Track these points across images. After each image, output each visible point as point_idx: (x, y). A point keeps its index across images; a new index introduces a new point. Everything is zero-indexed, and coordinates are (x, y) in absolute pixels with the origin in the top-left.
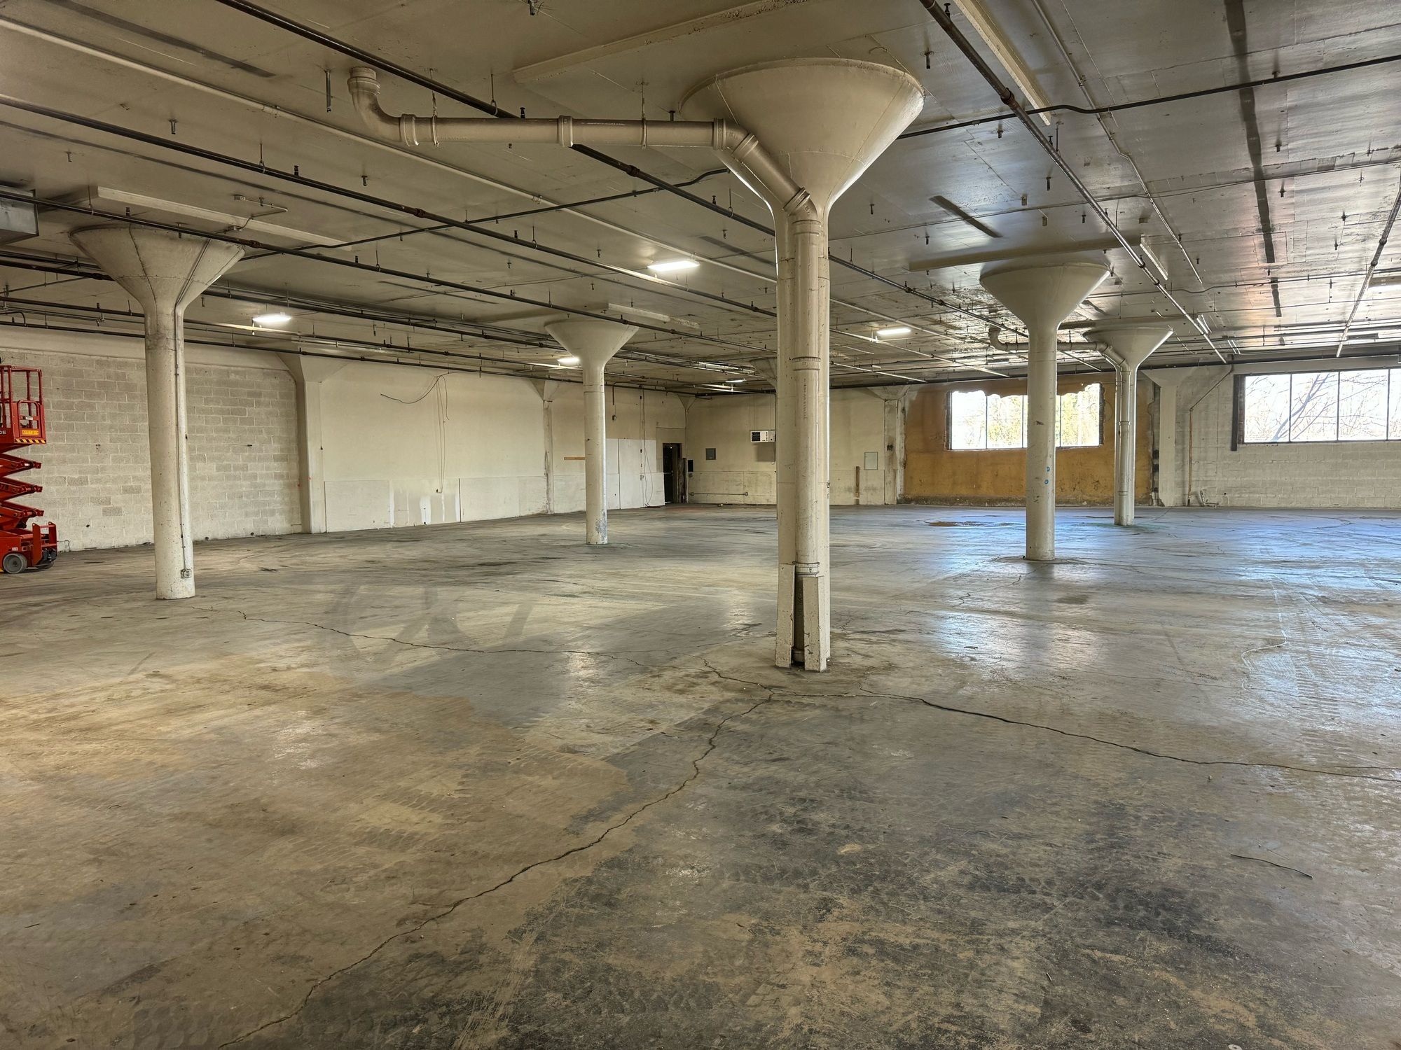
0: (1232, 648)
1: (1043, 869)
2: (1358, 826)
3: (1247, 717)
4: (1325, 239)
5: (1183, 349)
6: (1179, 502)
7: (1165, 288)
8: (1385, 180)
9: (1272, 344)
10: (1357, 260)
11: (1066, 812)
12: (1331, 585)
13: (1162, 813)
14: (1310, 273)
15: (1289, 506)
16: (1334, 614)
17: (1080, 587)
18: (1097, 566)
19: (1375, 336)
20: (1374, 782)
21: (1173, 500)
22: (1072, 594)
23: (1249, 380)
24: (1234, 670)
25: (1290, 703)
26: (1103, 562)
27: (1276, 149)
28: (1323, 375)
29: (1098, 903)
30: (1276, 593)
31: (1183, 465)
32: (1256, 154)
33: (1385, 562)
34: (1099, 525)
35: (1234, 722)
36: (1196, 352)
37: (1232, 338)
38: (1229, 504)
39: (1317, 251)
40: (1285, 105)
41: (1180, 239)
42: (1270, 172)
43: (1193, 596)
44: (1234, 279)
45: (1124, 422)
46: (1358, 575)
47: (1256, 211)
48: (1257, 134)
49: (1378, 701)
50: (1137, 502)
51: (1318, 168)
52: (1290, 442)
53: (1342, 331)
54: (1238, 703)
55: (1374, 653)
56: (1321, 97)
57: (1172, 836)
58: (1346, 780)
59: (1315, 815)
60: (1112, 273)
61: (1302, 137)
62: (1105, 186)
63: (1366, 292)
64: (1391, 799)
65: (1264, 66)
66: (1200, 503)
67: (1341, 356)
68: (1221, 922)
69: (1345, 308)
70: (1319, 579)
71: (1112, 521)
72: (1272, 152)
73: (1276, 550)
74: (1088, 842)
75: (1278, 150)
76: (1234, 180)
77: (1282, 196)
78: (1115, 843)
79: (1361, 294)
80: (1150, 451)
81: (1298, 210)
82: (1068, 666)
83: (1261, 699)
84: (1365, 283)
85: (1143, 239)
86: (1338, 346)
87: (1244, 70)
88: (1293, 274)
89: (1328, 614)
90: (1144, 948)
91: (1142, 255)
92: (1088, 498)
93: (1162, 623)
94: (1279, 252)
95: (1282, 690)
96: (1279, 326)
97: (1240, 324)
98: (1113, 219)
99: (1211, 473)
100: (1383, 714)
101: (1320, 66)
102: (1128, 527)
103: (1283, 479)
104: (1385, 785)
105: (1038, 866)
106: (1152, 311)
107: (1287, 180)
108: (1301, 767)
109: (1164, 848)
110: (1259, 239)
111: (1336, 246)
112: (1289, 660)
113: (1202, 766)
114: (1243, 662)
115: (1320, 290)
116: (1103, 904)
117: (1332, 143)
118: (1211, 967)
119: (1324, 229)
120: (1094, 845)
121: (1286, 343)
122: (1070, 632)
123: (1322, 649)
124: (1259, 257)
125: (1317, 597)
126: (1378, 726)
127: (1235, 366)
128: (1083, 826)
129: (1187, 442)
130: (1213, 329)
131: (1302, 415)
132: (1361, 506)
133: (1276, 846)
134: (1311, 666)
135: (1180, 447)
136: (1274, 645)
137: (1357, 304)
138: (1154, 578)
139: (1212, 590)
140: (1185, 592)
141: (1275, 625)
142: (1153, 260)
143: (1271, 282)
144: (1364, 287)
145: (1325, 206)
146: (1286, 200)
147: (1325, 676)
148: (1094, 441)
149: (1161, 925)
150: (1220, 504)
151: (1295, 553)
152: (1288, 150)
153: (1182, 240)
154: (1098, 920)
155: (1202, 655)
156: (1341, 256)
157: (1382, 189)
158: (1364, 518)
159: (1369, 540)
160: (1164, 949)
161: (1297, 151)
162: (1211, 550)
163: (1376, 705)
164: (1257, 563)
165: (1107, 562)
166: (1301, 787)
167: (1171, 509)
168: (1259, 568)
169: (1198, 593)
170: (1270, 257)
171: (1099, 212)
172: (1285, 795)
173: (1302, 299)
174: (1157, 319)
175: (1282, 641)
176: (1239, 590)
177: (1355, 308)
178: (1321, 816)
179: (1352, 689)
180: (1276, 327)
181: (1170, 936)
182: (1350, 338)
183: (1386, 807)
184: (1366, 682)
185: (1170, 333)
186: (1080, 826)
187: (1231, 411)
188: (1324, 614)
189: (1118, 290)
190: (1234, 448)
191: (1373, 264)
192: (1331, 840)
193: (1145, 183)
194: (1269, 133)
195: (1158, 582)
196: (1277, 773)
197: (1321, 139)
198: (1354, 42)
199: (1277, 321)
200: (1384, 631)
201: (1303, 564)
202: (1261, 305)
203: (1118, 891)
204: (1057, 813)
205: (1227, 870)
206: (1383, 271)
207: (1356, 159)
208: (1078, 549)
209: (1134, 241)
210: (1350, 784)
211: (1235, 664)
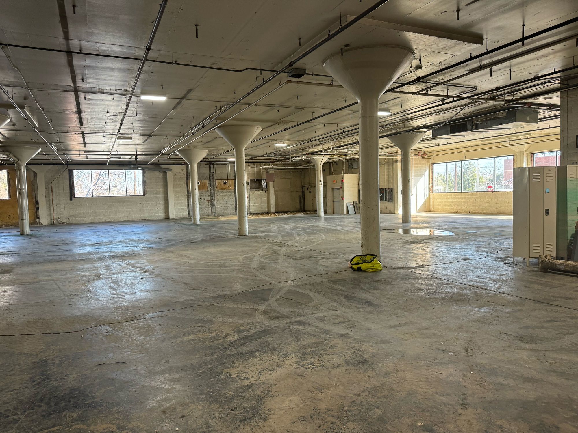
0: (82, 281)
1: (11, 403)
2: (139, 338)
3: (93, 308)
4: (101, 119)
5: (46, 157)
6: (50, 223)
7: (37, 130)
8: (121, 101)
9: (83, 158)
10: (112, 129)
11: (18, 372)
12: (114, 251)
13: (64, 357)
14: (97, 132)
15: (94, 222)
16: (117, 262)
17: (8, 266)
18: (15, 255)
19: (120, 158)
20: (141, 320)
21: (46, 222)
22: (4, 269)
23: (75, 172)
24: (84, 290)
25: (108, 298)
26: (18, 252)
27: (82, 81)
28: (103, 171)
29: (41, 408)
30: (95, 256)
31: (50, 207)
32: (74, 81)
33: (131, 240)
34: (12, 236)
35: (88, 311)
36: (52, 159)
37: (67, 154)
38: (71, 222)
39: (99, 123)
40: (85, 64)
41: (43, 110)
42: (80, 89)
43: (62, 262)
44: (67, 130)
45: (21, 188)
46: (123, 246)
47: (75, 104)
48: (74, 73)
49: (137, 291)
50: (30, 224)
51: (98, 92)
52: (93, 197)
53: (109, 155)
54: (88, 303)
55: (133, 273)
56: (98, 65)
57: (70, 366)
58: (132, 322)
59: (124, 339)
60: (11, 120)
61: (92, 78)
62: (5, 80)
63: (116, 141)
64: (147, 325)
65: (76, 46)
66: (59, 223)
67: (109, 164)
68: (97, 394)
69: (109, 146)
70: (110, 249)
71: (19, 233)
72: (81, 82)
73: (92, 239)
74: (32, 382)
75: (83, 81)
76: (66, 90)
77: (85, 100)
78: (45, 378)
79: (115, 142)
80: (34, 201)
81: (91, 107)
82: (8, 303)
83: (97, 299)
84: (116, 138)
85: (25, 107)
86: (107, 160)
87: (68, 45)
88: (90, 131)
89: (115, 262)
90: (67, 419)
91: (26, 114)
92: (5, 223)
93: (50, 276)
94: (85, 122)
95: (104, 294)
96: (85, 151)
97: (70, 148)
98: (11, 96)
99: (62, 210)
100: (140, 295)
101: (97, 53)
102: (27, 235)
103: (91, 211)
104: (145, 321)
105: (8, 403)
106: (31, 139)
107: (87, 94)
108: (115, 322)
109: (68, 372)
110: (76, 115)
111: (105, 122)
112: (104, 282)
113: (78, 332)
114: (87, 286)
115: (100, 138)
116: (44, 407)
117: (103, 83)
118: (96, 414)
119: (100, 115)
120: (35, 383)
121: (88, 158)
122: (6, 287)
123: (115, 275)
124: (77, 122)
125: (110, 256)
126: (139, 300)
127: (69, 166)
128: (29, 376)
129: (51, 197)
130: (59, 150)
131: (96, 186)
132: (120, 220)
133: (112, 355)
134: (113, 282)
135: (48, 199)
136: (98, 277)
137: (114, 145)
138: (43, 257)
139: (70, 259)
140: (58, 261)
141: (97, 269)
142: (31, 117)
143: (82, 133)
144: (116, 139)
145: (101, 107)
146: (86, 102)
147: (118, 286)
148: (6, 197)
149: (72, 406)
150: (67, 223)
151: (99, 240)
152: (87, 82)
153: (44, 110)
154: (43, 416)
155: (70, 286)
156: (107, 127)
157: (120, 104)
158: (121, 224)
159: (124, 232)
160: (75, 415)
161: (91, 83)
162: (67, 242)
163: (137, 292)
164: (86, 245)
165: (19, 252)
166: (117, 330)
167: (46, 226)
168: (87, 247)
169: (64, 261)
170: (81, 123)
171: (4, 91)
172: (112, 335)
173: (93, 141)
174: (34, 143)
175: (101, 275)
176: (80, 257)
177: (113, 147)
178: (126, 339)
179: (128, 288)
180: (84, 151)
181: (77, 409)
182: (111, 158)
183: (146, 328)
184: (132, 285)
185: (40, 150)
186: (27, 376)
187: (68, 184)
188: (114, 262)
189: (14, 128)
190: (71, 199)
191: (119, 131)
192: (131, 346)
193: (26, 83)
194: (79, 74)
195: (45, 258)
196: (107, 327)
197: (99, 81)
198: (109, 47)
199: (85, 149)
200: (135, 265)
201: (103, 244)
202: (78, 142)
203: (50, 399)
204: (14, 375)
205: (96, 372)
206: (122, 134)
207: (112, 91)
208: (3, 248)
209: (22, 107)
210: (133, 324)
211: (84, 287)
